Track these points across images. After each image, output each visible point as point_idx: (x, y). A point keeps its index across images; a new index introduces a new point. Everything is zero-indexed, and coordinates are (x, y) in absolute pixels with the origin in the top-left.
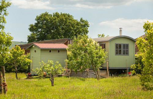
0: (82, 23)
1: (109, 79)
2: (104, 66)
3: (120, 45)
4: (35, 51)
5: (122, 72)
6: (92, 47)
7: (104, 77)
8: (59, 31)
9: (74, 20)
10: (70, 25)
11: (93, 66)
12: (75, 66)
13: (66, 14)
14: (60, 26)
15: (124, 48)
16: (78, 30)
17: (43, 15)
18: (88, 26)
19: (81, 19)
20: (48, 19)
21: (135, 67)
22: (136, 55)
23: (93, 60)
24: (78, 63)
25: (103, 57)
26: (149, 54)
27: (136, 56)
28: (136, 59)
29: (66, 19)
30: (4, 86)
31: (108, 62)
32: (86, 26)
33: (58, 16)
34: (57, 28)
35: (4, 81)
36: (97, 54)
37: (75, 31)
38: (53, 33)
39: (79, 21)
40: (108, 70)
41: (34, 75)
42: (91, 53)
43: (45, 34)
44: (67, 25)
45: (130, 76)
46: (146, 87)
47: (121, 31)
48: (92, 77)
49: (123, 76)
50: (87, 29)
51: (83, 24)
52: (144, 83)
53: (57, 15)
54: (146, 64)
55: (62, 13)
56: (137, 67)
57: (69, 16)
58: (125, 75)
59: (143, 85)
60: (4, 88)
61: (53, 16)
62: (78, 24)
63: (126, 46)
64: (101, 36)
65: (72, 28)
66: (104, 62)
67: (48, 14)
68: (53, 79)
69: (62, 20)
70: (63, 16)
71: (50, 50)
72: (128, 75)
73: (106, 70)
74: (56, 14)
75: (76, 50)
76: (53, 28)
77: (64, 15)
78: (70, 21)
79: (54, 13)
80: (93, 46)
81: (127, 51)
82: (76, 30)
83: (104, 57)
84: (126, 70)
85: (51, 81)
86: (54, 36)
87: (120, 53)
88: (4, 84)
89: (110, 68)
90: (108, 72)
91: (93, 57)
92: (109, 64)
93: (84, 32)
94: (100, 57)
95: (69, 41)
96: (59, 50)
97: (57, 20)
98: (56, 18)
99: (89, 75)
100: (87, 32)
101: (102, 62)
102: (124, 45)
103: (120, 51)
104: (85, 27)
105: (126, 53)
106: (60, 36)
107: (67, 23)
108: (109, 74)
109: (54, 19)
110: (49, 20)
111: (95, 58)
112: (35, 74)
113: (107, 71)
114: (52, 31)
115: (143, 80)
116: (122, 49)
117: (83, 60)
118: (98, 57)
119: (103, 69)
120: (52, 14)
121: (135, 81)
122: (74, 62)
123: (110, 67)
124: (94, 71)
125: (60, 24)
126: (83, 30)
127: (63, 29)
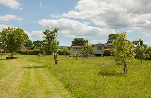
4: (72, 49)
5: (100, 55)
6: (90, 47)
7: (94, 57)
10: (83, 42)
13: (82, 38)
20: (77, 40)
24: (85, 52)
43: (76, 44)
47: (99, 42)
51: (87, 41)
71: (77, 48)
74: (79, 38)
75: (85, 48)
81: (101, 48)
85: (76, 58)
87: (99, 49)
89: (96, 54)
91: (90, 50)
94: (93, 50)
96: (79, 48)
99: (89, 56)
106: (80, 44)
112: (71, 56)
125: (80, 41)
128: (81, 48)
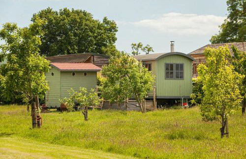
0: (106, 25)
1: (158, 111)
2: (151, 94)
3: (172, 65)
4: (53, 74)
5: (174, 103)
6: (135, 69)
7: (150, 110)
8: (70, 38)
9: (93, 21)
10: (86, 29)
11: (135, 94)
12: (111, 95)
13: (81, 11)
14: (71, 30)
15: (177, 69)
16: (99, 37)
17: (43, 13)
18: (116, 31)
19: (105, 19)
20: (53, 18)
21: (195, 96)
22: (193, 79)
23: (136, 87)
24: (115, 90)
25: (149, 83)
26: (210, 82)
27: (194, 81)
28: (194, 84)
29: (80, 18)
30: (38, 119)
31: (155, 89)
32: (113, 30)
33: (68, 14)
34: (66, 34)
35: (38, 113)
36: (141, 78)
37: (95, 39)
38: (60, 41)
39: (102, 22)
40: (154, 100)
41: (52, 108)
42: (133, 77)
43: (47, 42)
44: (82, 29)
45: (185, 108)
46: (207, 117)
47: (172, 45)
48: (134, 110)
49: (176, 109)
50: (115, 35)
51: (109, 27)
52: (204, 113)
53: (65, 13)
54: (206, 92)
55: (75, 9)
56: (197, 96)
57: (85, 14)
58: (179, 107)
59: (203, 115)
60: (38, 122)
61: (60, 14)
62: (100, 27)
63: (180, 67)
64: (136, 47)
65: (91, 34)
66: (151, 89)
67: (52, 11)
68: (87, 112)
69: (74, 21)
70: (76, 14)
71: (73, 73)
72: (183, 107)
73: (152, 99)
74: (64, 10)
75: (114, 73)
76: (60, 33)
77: (78, 13)
78: (88, 22)
79: (61, 10)
80: (136, 67)
81: (182, 73)
82: (96, 37)
83: (151, 82)
84: (180, 99)
85: (84, 114)
86: (62, 46)
87: (172, 77)
88: (38, 117)
89: (157, 98)
90: (155, 103)
91: (136, 83)
92: (156, 92)
93: (110, 41)
94: (146, 82)
95: (92, 57)
96: (85, 73)
97: (66, 21)
98: (66, 17)
99: (129, 108)
100: (114, 40)
101: (149, 90)
102: (177, 65)
103: (172, 73)
104: (111, 31)
105: (180, 76)
106: (71, 47)
107: (82, 26)
108: (156, 105)
109: (62, 20)
110: (54, 21)
111: (139, 84)
112: (53, 106)
113: (153, 102)
114: (59, 38)
115: (204, 110)
116: (175, 71)
117: (122, 86)
118: (142, 83)
119: (149, 99)
120: (58, 11)
121: (193, 114)
122: (111, 89)
123: (158, 95)
124: (137, 101)
125: (71, 26)
126: (109, 37)
127: (75, 35)
128: (94, 72)
